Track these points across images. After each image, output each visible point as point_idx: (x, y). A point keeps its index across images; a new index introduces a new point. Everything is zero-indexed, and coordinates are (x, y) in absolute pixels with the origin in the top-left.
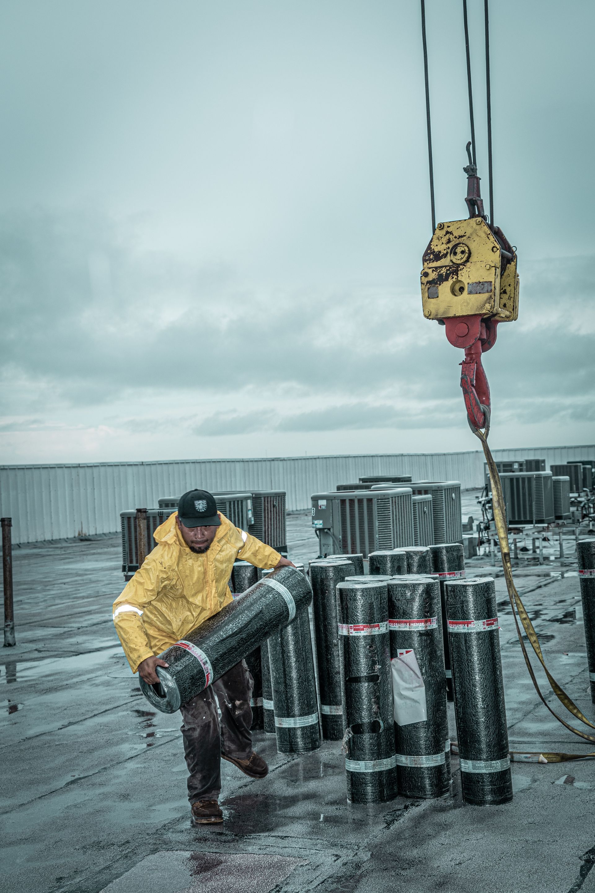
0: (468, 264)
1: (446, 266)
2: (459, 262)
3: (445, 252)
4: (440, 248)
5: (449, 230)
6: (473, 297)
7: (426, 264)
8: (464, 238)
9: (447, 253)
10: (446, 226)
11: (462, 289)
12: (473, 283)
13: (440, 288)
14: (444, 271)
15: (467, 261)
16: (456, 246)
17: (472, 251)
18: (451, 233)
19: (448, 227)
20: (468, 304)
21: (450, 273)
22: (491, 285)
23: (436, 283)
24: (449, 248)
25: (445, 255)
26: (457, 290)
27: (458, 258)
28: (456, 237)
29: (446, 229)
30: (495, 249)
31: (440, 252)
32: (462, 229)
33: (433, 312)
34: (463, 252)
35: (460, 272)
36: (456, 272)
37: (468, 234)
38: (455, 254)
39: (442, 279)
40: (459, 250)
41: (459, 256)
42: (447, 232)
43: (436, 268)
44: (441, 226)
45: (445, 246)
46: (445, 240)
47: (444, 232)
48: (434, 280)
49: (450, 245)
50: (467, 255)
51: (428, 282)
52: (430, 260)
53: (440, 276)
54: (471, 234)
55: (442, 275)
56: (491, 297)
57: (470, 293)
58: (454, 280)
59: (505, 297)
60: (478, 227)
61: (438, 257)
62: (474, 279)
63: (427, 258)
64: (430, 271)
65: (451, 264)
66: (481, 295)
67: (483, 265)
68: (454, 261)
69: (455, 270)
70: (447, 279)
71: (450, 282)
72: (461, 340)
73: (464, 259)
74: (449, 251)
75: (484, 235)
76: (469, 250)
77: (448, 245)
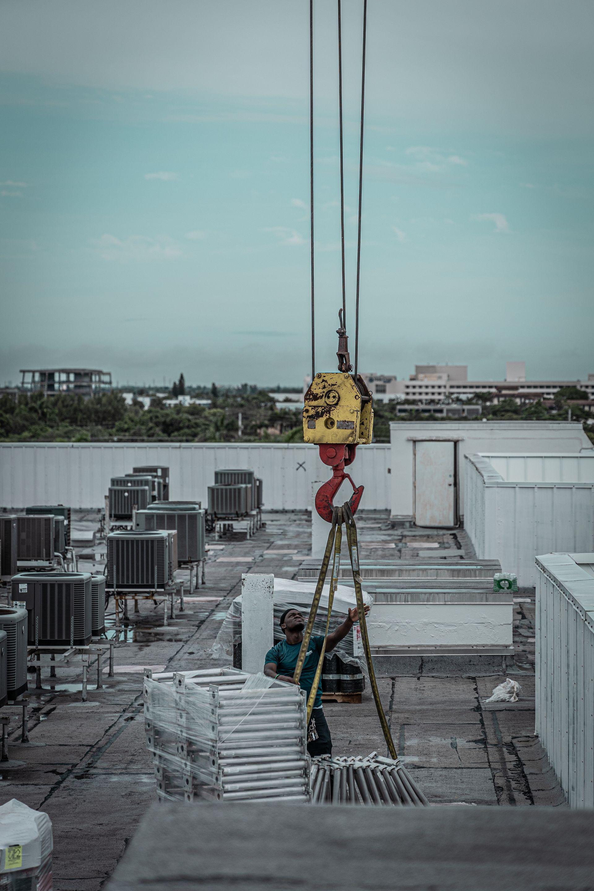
0: (338, 407)
1: (322, 407)
2: (331, 404)
3: (321, 395)
4: (317, 391)
5: (325, 379)
6: (341, 431)
7: (307, 401)
8: (335, 386)
9: (323, 395)
10: (322, 376)
11: (332, 423)
12: (341, 421)
13: (317, 421)
14: (320, 410)
15: (337, 404)
16: (329, 392)
17: (341, 396)
18: (326, 381)
19: (324, 376)
20: (337, 435)
21: (325, 412)
22: (353, 424)
23: (314, 418)
24: (324, 392)
25: (321, 397)
26: (330, 423)
27: (331, 401)
28: (329, 385)
29: (322, 378)
30: (357, 397)
31: (317, 394)
32: (334, 379)
33: (311, 439)
34: (334, 397)
35: (331, 412)
36: (329, 412)
37: (338, 384)
38: (329, 397)
39: (318, 415)
40: (331, 395)
41: (331, 399)
42: (323, 381)
43: (315, 407)
44: (319, 376)
45: (321, 390)
46: (321, 386)
47: (321, 380)
48: (312, 415)
49: (326, 390)
50: (337, 399)
51: (308, 417)
52: (310, 399)
53: (317, 413)
54: (341, 384)
55: (318, 412)
56: (353, 433)
57: (338, 428)
58: (327, 417)
59: (364, 427)
60: (346, 380)
61: (316, 397)
62: (341, 418)
63: (308, 397)
64: (310, 408)
65: (326, 405)
66: (346, 430)
67: (349, 409)
68: (328, 402)
69: (328, 409)
70: (322, 416)
71: (324, 418)
72: (330, 460)
73: (335, 402)
74: (324, 394)
75: (349, 386)
76: (339, 396)
77: (324, 390)
